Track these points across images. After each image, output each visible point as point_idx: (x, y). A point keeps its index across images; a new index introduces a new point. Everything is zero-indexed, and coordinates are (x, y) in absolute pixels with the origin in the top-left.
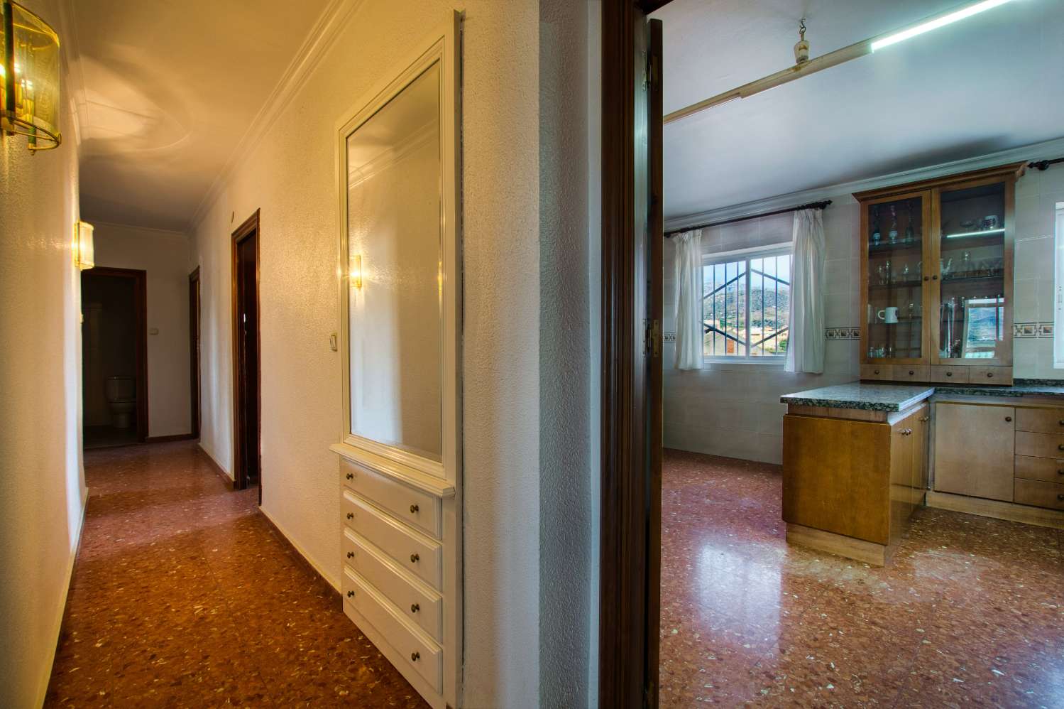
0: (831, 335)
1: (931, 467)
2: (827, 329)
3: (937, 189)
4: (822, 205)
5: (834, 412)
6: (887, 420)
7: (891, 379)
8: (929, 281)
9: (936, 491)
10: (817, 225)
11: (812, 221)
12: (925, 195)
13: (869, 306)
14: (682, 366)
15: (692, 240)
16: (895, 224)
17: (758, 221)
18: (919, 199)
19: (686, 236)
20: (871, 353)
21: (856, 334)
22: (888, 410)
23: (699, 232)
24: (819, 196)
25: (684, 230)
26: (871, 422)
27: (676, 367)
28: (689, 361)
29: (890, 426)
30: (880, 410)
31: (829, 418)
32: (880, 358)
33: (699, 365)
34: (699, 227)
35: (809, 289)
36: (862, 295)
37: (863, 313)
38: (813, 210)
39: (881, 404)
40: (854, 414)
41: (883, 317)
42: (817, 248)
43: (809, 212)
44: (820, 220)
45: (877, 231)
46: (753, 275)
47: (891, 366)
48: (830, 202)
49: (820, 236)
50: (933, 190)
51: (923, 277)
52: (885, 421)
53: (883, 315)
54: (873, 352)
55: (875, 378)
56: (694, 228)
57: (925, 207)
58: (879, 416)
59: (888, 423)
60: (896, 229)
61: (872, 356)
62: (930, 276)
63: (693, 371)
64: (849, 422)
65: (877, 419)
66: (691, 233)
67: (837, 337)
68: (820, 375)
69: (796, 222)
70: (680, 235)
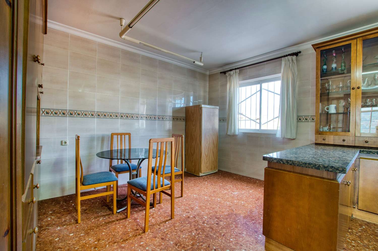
0: (300, 119)
1: (356, 195)
2: (298, 116)
3: (361, 38)
4: (297, 54)
5: (298, 169)
6: (336, 178)
7: (332, 143)
8: (355, 89)
9: (359, 209)
10: (293, 63)
11: (291, 61)
12: (353, 42)
13: (320, 104)
14: (229, 133)
15: (234, 75)
16: (335, 60)
17: (265, 64)
18: (349, 45)
19: (232, 72)
20: (321, 129)
21: (313, 119)
22: (338, 171)
23: (238, 71)
24: (295, 49)
25: (231, 70)
26: (324, 178)
27: (227, 134)
28: (233, 131)
29: (338, 184)
30: (331, 171)
31: (294, 172)
32: (326, 132)
33: (237, 133)
34: (238, 68)
35: (289, 97)
36: (317, 99)
37: (317, 108)
38: (292, 56)
39: (332, 167)
40: (311, 171)
41: (328, 110)
42: (293, 75)
43: (290, 57)
44: (295, 61)
45: (325, 65)
46: (263, 91)
47: (332, 136)
48: (300, 52)
49: (295, 69)
50: (358, 39)
51: (352, 88)
52: (335, 179)
53: (328, 109)
54: (322, 128)
55: (323, 142)
56: (236, 69)
57: (353, 48)
58: (331, 176)
59: (337, 181)
60: (336, 63)
61: (321, 131)
62: (356, 86)
63: (234, 136)
64: (308, 177)
65: (329, 177)
66: (234, 71)
67: (303, 121)
68: (294, 139)
69: (283, 63)
70: (229, 72)
